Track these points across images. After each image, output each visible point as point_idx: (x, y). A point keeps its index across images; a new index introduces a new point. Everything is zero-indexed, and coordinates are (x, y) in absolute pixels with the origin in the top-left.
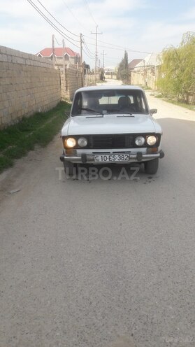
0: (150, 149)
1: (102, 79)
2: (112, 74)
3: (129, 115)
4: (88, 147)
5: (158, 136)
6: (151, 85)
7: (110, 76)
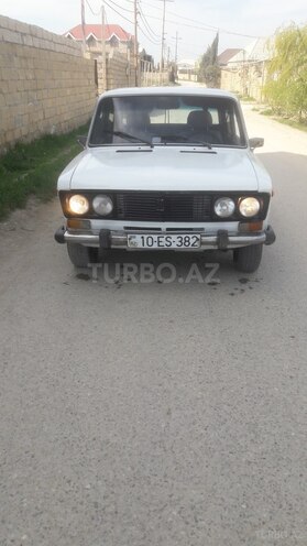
0: (246, 225)
1: (173, 79)
2: (191, 72)
3: (205, 149)
4: (113, 216)
5: (264, 198)
6: (255, 93)
7: (186, 76)
